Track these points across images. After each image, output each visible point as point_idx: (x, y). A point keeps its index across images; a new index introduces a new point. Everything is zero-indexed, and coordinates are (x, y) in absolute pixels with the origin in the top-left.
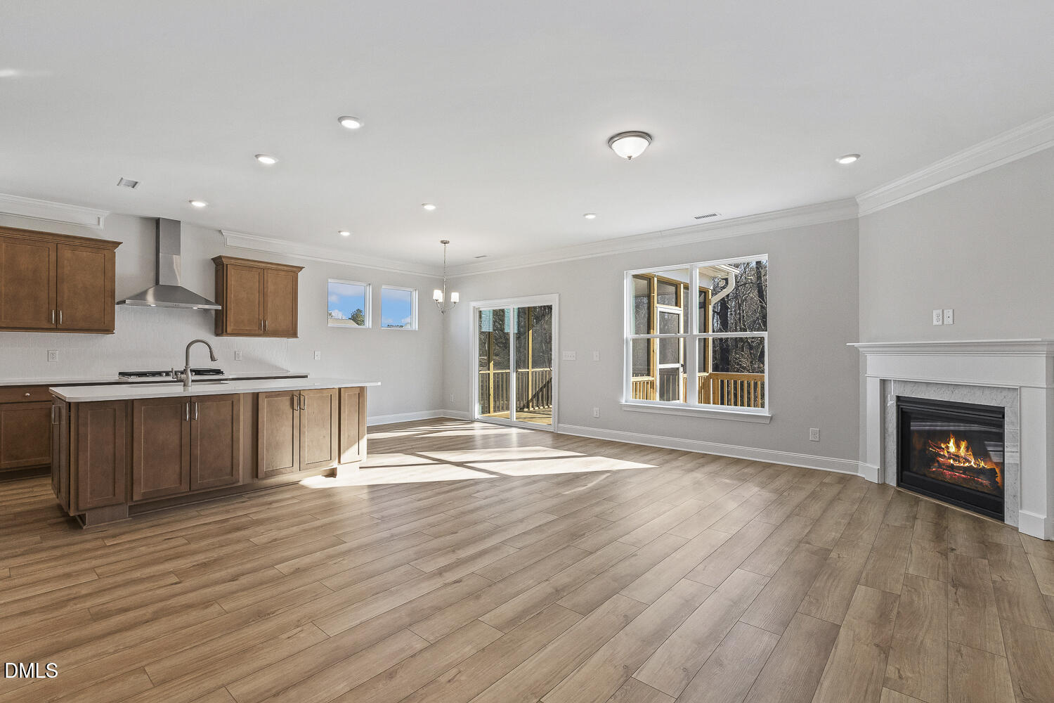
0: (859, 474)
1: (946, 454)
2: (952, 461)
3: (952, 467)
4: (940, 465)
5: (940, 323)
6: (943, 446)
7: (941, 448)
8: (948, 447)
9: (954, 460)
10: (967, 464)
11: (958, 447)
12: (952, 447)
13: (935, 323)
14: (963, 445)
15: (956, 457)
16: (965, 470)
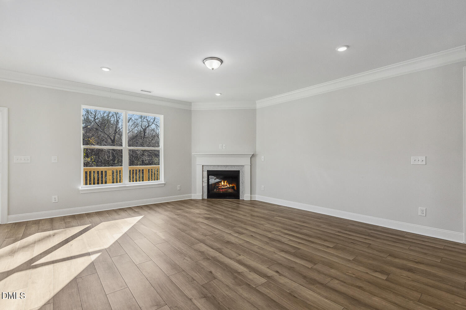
0: (192, 198)
1: (221, 185)
2: (222, 187)
3: (223, 188)
4: (219, 189)
5: (222, 148)
6: (220, 184)
7: (219, 184)
8: (221, 184)
9: (223, 186)
10: (227, 187)
11: (224, 183)
12: (223, 183)
13: (220, 148)
14: (226, 182)
15: (224, 186)
16: (226, 188)
